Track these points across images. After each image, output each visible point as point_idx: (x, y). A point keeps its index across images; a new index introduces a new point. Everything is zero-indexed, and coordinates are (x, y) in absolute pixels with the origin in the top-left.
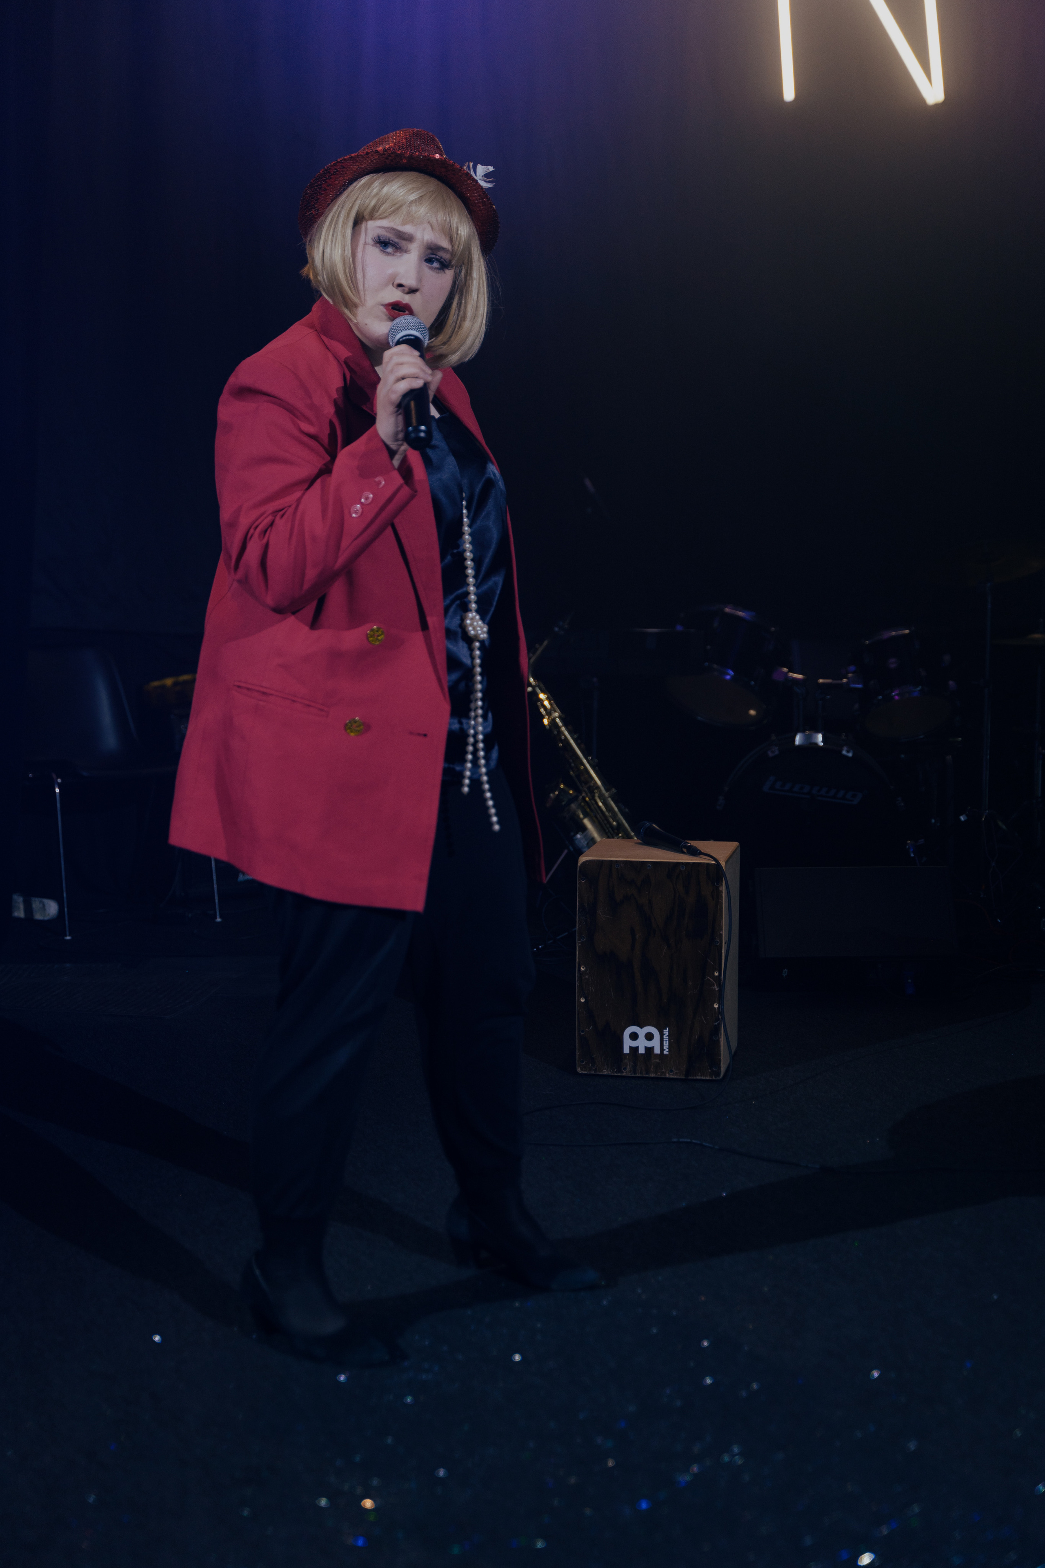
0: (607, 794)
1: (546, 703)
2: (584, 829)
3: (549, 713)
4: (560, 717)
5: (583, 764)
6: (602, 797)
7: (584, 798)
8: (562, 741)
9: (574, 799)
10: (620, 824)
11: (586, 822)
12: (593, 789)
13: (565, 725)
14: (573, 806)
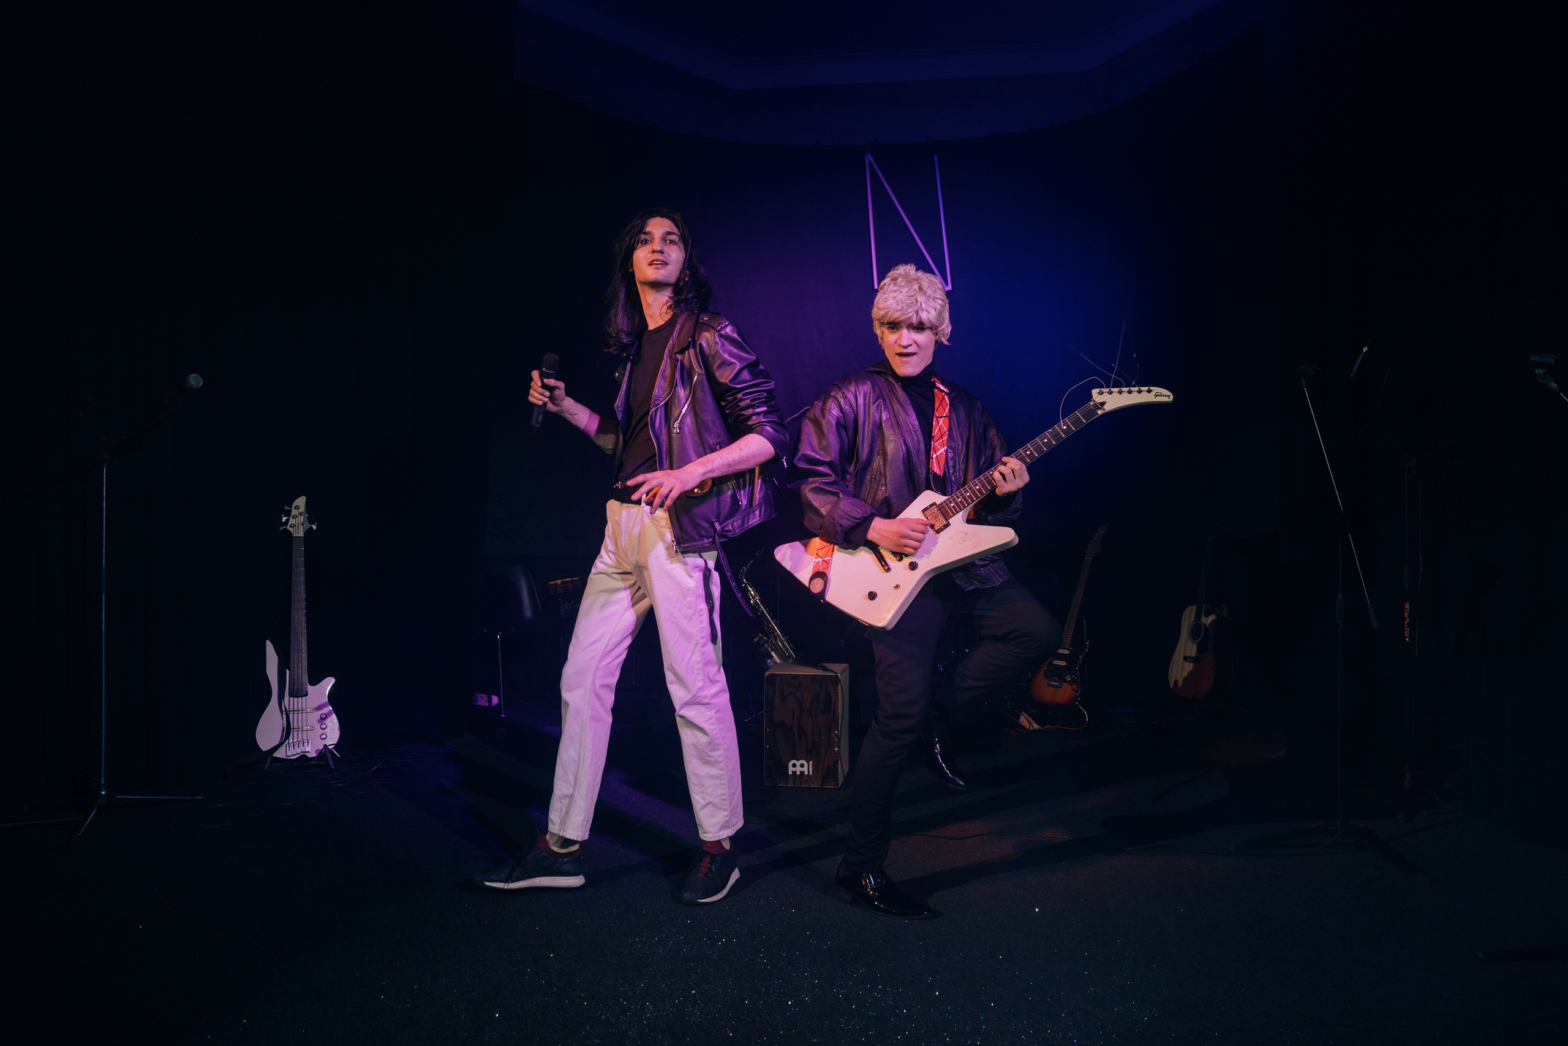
0: (783, 639)
1: (752, 593)
2: (772, 657)
3: (754, 598)
4: (759, 599)
5: (771, 624)
6: (780, 640)
7: (772, 641)
8: (760, 612)
9: (767, 642)
10: (790, 655)
11: (773, 653)
12: (776, 637)
13: (762, 604)
14: (766, 645)
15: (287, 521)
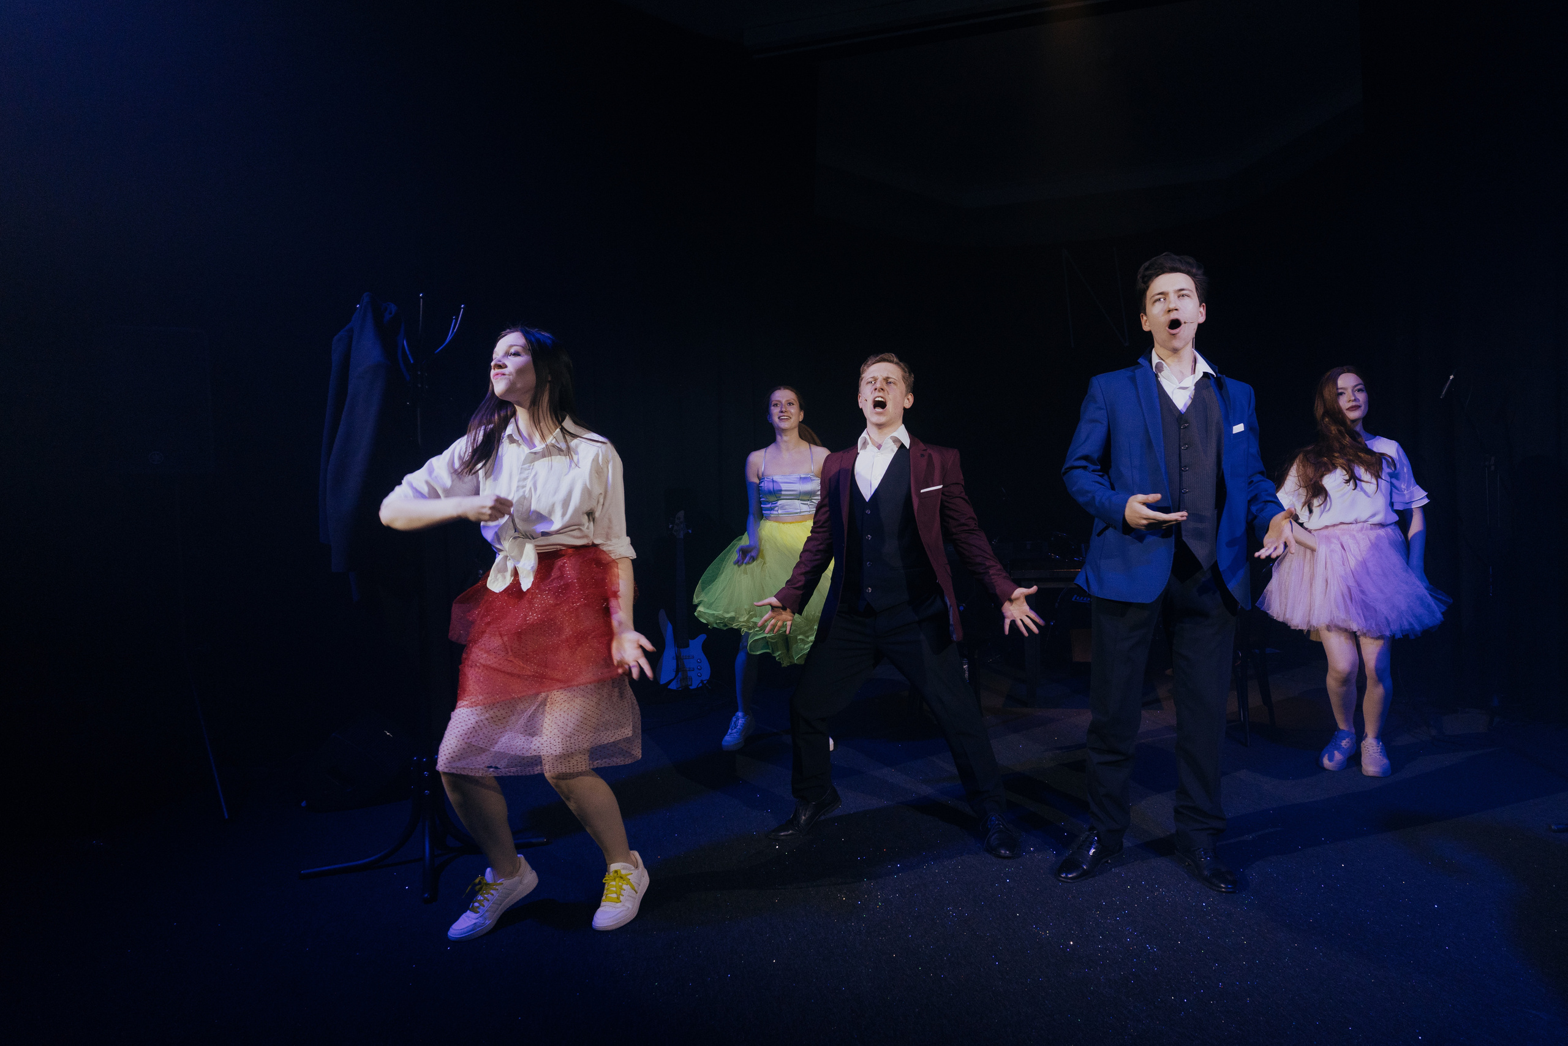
15: (673, 527)
